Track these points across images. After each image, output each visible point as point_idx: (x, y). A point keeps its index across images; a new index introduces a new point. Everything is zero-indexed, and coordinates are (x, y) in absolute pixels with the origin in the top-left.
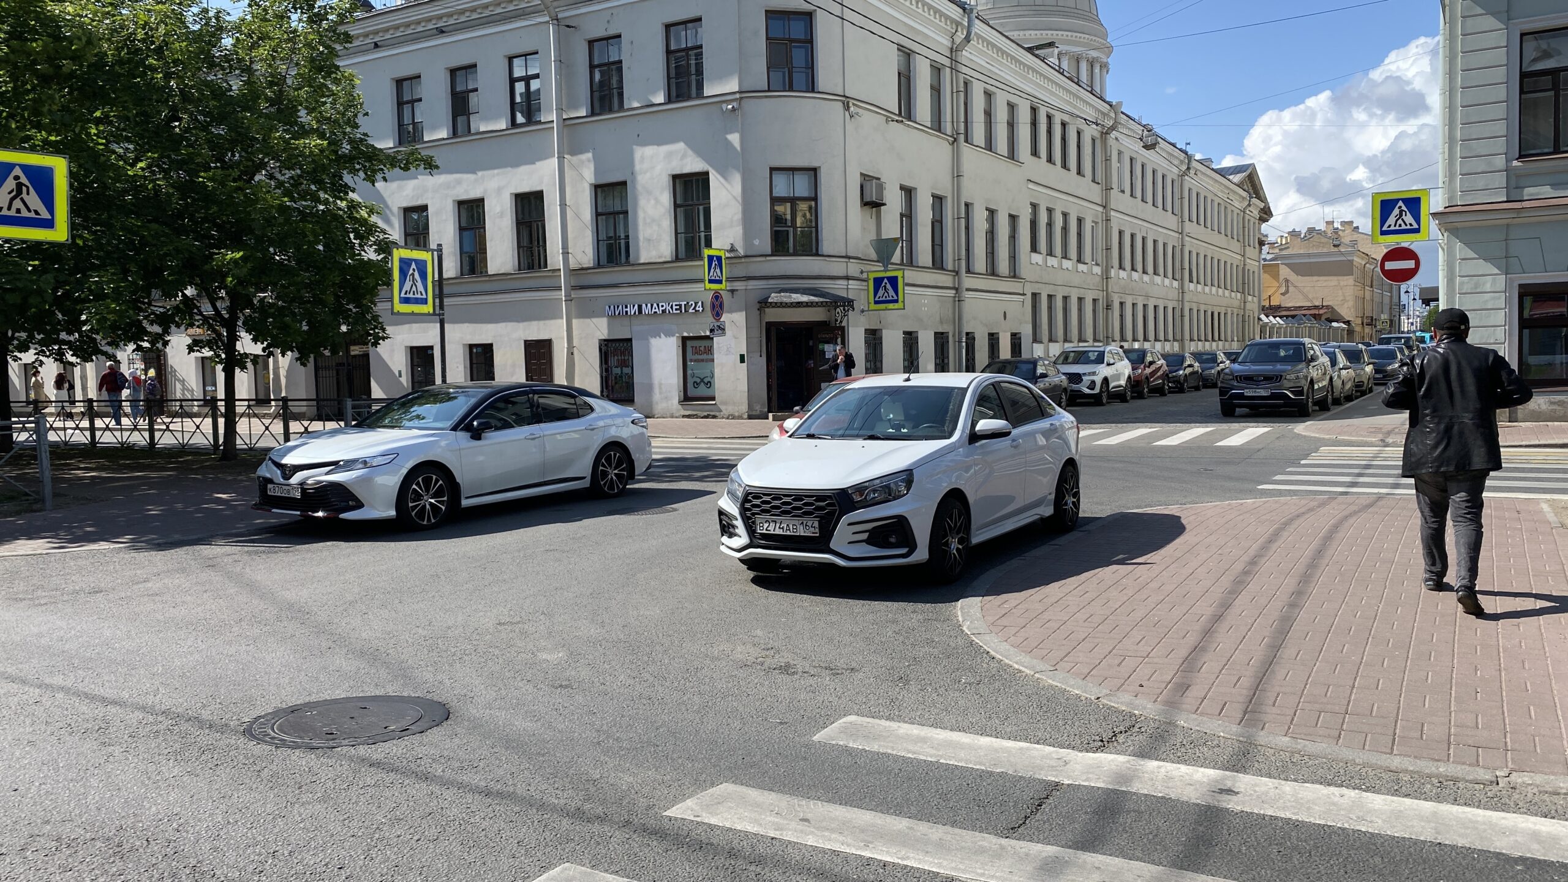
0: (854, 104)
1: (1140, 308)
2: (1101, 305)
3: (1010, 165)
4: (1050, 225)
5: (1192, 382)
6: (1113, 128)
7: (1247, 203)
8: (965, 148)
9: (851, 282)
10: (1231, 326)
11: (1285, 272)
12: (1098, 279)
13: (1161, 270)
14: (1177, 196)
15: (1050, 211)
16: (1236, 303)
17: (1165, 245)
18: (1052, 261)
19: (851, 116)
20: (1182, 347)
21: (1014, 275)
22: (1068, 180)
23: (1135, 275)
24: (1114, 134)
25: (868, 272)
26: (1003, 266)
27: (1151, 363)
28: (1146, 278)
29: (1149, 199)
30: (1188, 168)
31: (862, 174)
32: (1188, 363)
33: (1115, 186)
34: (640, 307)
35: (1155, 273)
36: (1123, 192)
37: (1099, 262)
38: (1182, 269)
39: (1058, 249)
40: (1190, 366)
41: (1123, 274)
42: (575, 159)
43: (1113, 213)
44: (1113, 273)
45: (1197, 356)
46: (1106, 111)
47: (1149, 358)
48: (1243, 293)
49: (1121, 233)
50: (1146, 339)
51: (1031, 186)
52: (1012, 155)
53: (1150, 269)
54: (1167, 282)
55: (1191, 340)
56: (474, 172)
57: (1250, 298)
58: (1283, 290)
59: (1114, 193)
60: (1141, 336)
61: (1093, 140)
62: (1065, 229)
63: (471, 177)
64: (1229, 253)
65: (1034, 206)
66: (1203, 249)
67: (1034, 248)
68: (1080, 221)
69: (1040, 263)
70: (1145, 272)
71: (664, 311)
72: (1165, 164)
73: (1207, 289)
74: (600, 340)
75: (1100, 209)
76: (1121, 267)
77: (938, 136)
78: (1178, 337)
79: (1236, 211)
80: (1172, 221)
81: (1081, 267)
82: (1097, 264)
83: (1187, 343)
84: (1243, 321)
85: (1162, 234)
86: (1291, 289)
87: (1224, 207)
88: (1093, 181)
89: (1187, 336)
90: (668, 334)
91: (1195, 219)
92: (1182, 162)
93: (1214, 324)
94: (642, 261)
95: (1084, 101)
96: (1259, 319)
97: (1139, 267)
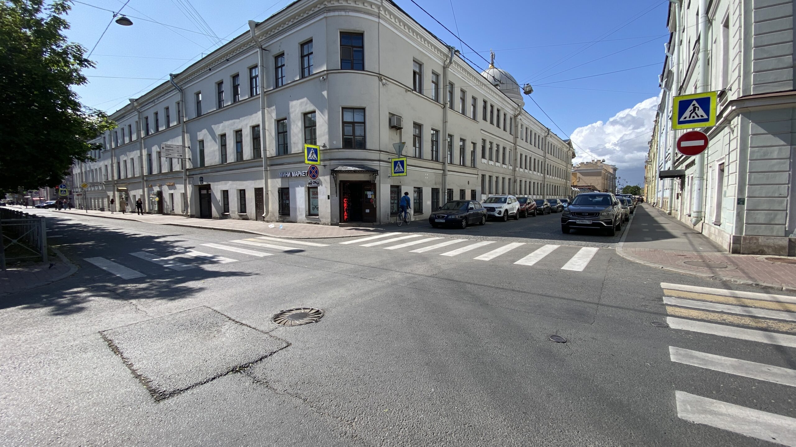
0: (384, 79)
1: (528, 183)
2: (512, 181)
3: (473, 123)
4: (491, 149)
5: (547, 211)
6: (519, 114)
7: (568, 149)
8: (449, 111)
9: (381, 163)
10: (561, 191)
11: (579, 175)
12: (511, 171)
13: (537, 170)
14: (544, 144)
15: (491, 143)
16: (563, 183)
17: (538, 161)
18: (491, 163)
19: (383, 85)
20: (544, 197)
21: (474, 166)
22: (500, 132)
23: (526, 171)
24: (519, 117)
25: (391, 159)
26: (468, 162)
27: (529, 203)
28: (530, 172)
29: (533, 143)
30: (548, 134)
31: (390, 113)
32: (545, 203)
33: (519, 137)
34: (291, 173)
35: (534, 170)
36: (523, 140)
37: (512, 164)
38: (545, 170)
39: (494, 158)
40: (546, 204)
41: (521, 170)
42: (269, 109)
43: (518, 147)
44: (517, 169)
45: (549, 201)
46: (516, 108)
47: (528, 201)
48: (566, 179)
49: (521, 155)
50: (530, 194)
51: (482, 132)
52: (474, 118)
53: (532, 169)
54: (539, 174)
55: (547, 195)
56: (239, 119)
57: (568, 181)
58: (578, 180)
59: (519, 140)
60: (528, 193)
61: (511, 119)
62: (498, 151)
63: (238, 120)
64: (562, 166)
65: (484, 141)
66: (553, 164)
67: (483, 156)
68: (504, 149)
69: (486, 163)
70: (530, 170)
71: (299, 175)
72: (539, 132)
73: (553, 177)
74: (279, 188)
75: (513, 145)
76: (521, 167)
77: (435, 104)
78: (542, 194)
79: (565, 152)
80: (542, 153)
81: (504, 166)
82: (511, 165)
83: (545, 196)
84: (566, 189)
85: (538, 157)
86: (581, 180)
87: (560, 150)
88: (511, 134)
89: (546, 193)
90: (302, 186)
91: (550, 153)
92: (546, 132)
93: (555, 189)
94: (292, 153)
95: (508, 102)
96: (571, 189)
97: (528, 168)
